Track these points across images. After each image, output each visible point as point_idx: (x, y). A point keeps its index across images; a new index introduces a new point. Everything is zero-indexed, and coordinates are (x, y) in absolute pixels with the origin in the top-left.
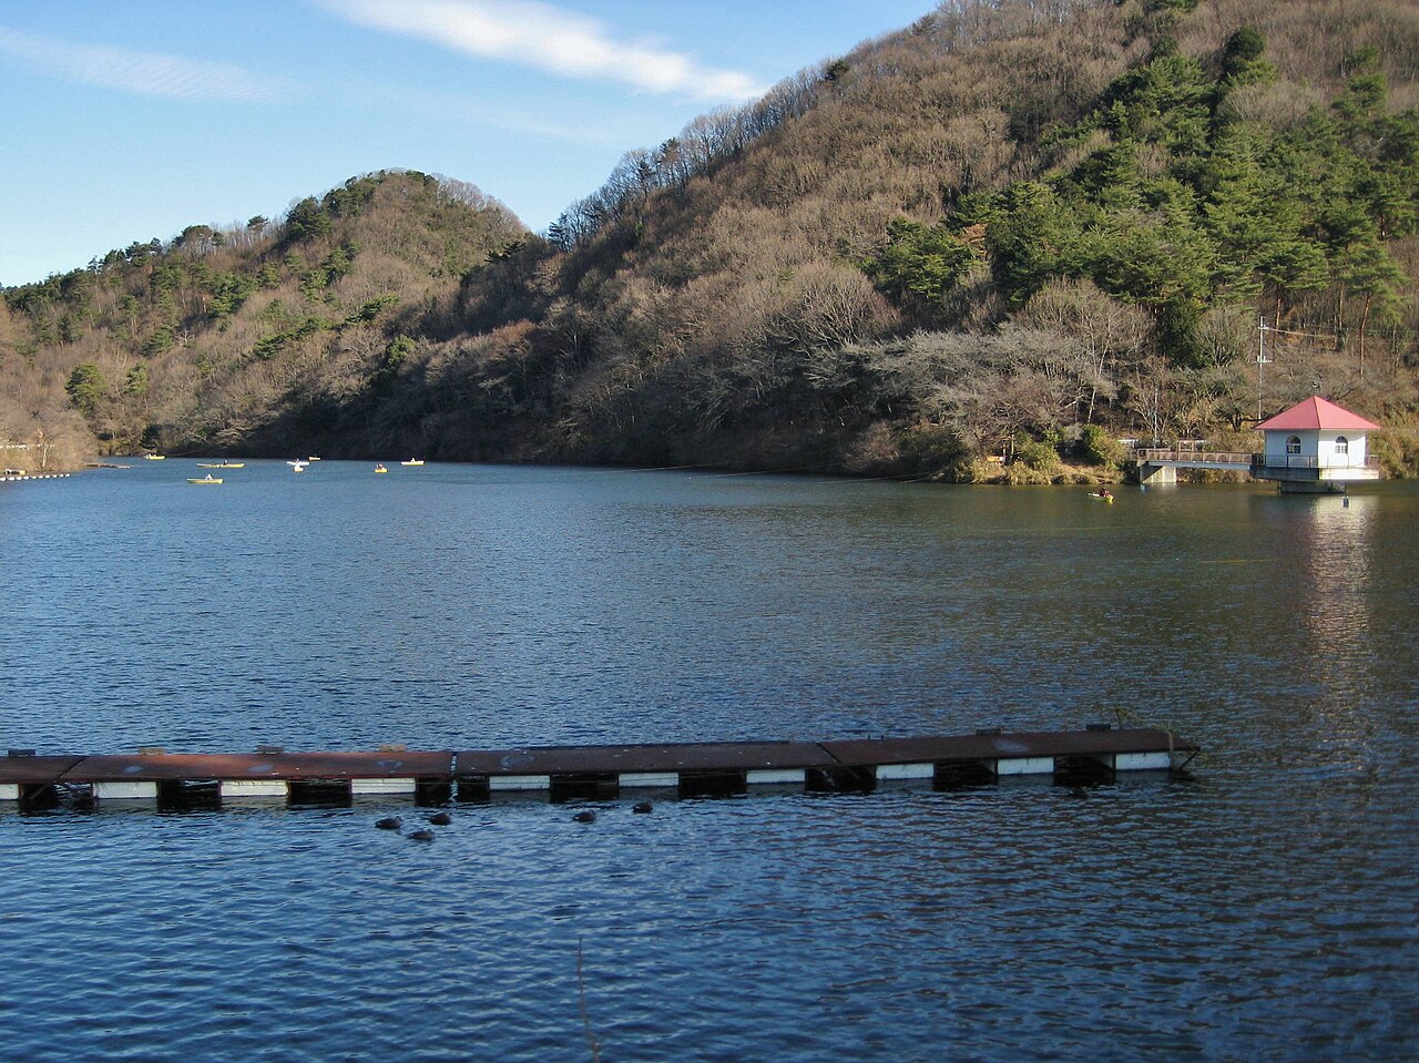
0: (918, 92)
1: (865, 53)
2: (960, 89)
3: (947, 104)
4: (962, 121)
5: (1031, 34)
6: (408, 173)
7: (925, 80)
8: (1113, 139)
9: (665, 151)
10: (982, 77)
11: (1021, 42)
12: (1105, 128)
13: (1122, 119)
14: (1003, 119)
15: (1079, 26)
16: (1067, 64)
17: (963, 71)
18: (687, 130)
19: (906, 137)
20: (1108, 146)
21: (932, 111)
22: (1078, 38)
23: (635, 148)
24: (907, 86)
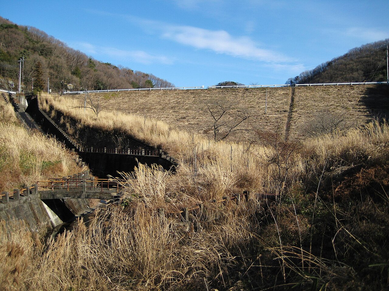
0: (346, 68)
1: (335, 61)
2: (355, 67)
3: (352, 70)
4: (354, 73)
5: (367, 57)
6: (232, 82)
7: (348, 66)
8: (384, 76)
9: (296, 78)
10: (358, 65)
11: (365, 59)
12: (382, 74)
13: (385, 72)
14: (362, 72)
15: (376, 55)
16: (374, 62)
17: (354, 64)
18: (300, 74)
19: (345, 76)
20: (383, 77)
21: (349, 71)
22: (376, 58)
23: (290, 78)
24: (344, 67)
